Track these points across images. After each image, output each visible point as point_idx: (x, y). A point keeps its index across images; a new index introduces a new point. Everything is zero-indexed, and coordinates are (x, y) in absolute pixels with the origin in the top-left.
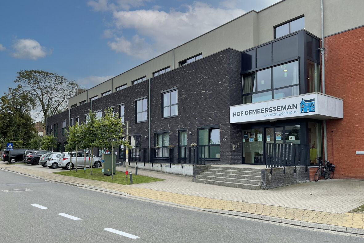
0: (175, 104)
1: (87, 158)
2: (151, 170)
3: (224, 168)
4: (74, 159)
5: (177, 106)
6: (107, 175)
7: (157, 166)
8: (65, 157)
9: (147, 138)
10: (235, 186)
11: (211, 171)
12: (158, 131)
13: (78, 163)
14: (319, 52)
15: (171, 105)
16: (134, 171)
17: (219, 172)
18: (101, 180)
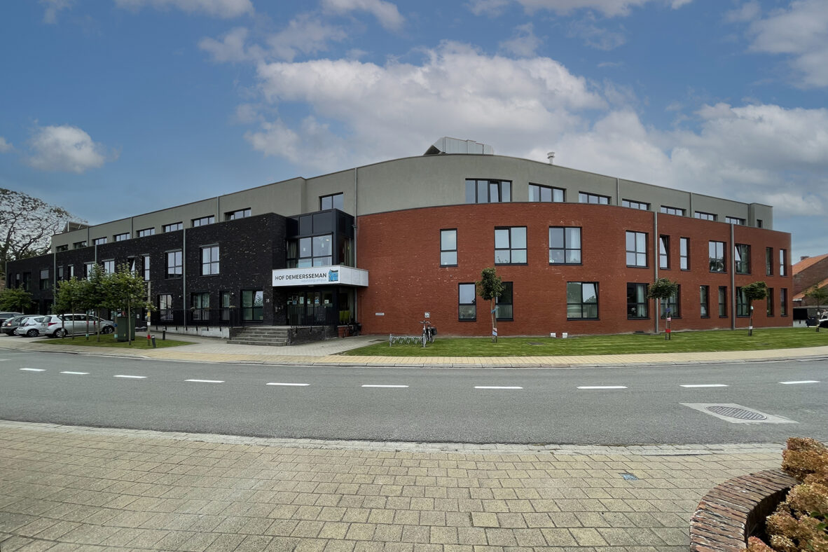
0: (217, 262)
1: (91, 322)
2: (184, 334)
3: (261, 329)
4: (68, 324)
5: (218, 263)
6: (123, 341)
7: (192, 330)
8: (52, 322)
9: (182, 298)
10: (265, 345)
11: (248, 332)
12: (196, 290)
13: (74, 328)
14: (353, 229)
15: (211, 262)
16: (161, 336)
17: (256, 333)
18: (113, 346)
